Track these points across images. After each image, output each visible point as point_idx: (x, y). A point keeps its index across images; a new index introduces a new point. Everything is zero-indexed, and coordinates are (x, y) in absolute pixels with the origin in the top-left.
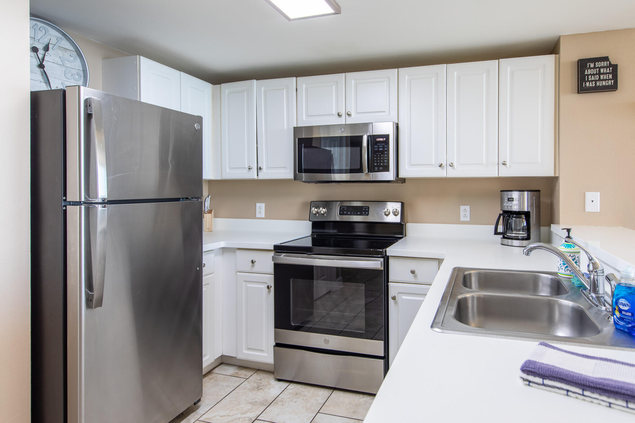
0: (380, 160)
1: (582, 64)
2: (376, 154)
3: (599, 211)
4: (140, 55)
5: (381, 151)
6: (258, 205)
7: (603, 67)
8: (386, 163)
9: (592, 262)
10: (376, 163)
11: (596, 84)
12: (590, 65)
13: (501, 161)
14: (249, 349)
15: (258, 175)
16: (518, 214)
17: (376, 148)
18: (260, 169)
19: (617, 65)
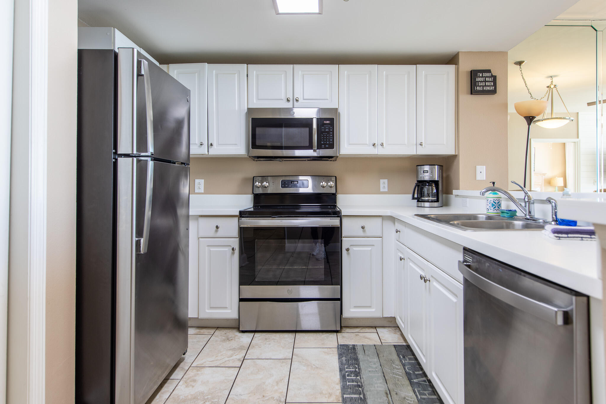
0: (326, 139)
1: (474, 74)
2: (323, 134)
3: (485, 179)
4: (114, 28)
5: (327, 131)
6: (197, 181)
7: (488, 77)
8: (331, 141)
9: (527, 195)
10: (322, 141)
11: (483, 88)
12: (479, 75)
13: (419, 142)
14: (211, 308)
15: (208, 152)
16: (430, 182)
17: (323, 129)
18: (211, 145)
19: (496, 76)
